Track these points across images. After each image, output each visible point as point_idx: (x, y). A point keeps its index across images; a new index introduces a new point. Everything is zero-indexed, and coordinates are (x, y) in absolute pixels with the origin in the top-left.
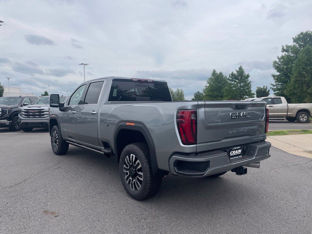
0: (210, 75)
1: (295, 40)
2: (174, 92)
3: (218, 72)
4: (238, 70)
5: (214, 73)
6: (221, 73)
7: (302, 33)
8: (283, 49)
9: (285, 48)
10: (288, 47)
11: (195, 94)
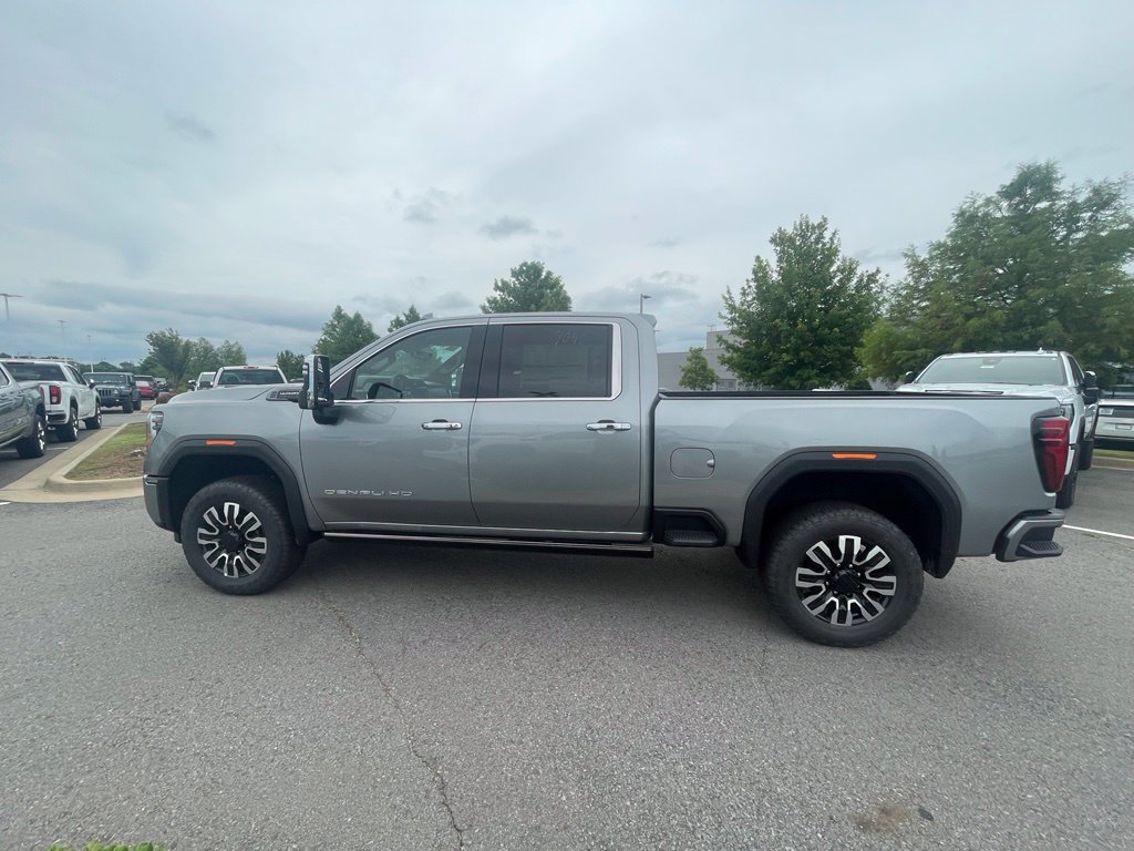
0: (329, 318)
1: (515, 274)
2: (216, 348)
3: (350, 312)
4: (407, 313)
5: (339, 315)
6: (358, 316)
7: (525, 264)
8: (496, 284)
9: (500, 284)
10: (504, 283)
11: (279, 357)
